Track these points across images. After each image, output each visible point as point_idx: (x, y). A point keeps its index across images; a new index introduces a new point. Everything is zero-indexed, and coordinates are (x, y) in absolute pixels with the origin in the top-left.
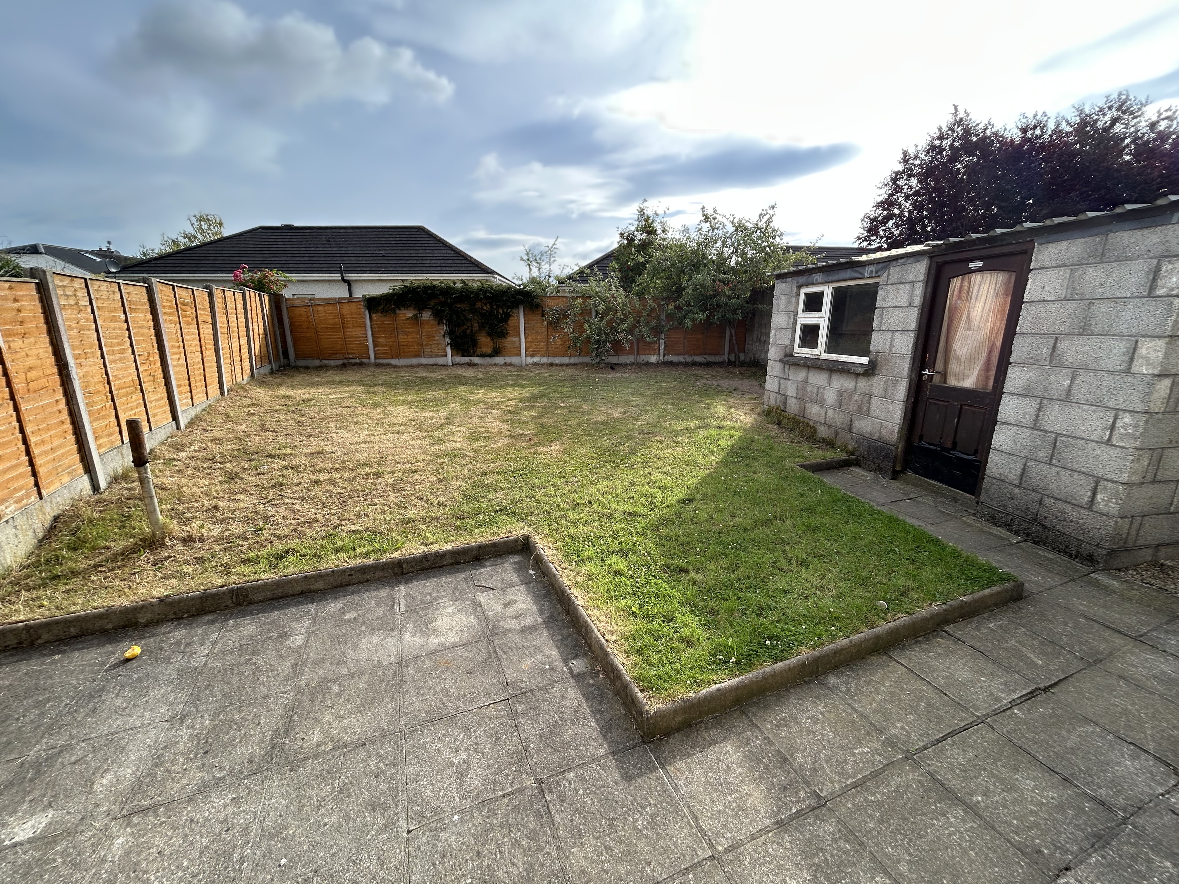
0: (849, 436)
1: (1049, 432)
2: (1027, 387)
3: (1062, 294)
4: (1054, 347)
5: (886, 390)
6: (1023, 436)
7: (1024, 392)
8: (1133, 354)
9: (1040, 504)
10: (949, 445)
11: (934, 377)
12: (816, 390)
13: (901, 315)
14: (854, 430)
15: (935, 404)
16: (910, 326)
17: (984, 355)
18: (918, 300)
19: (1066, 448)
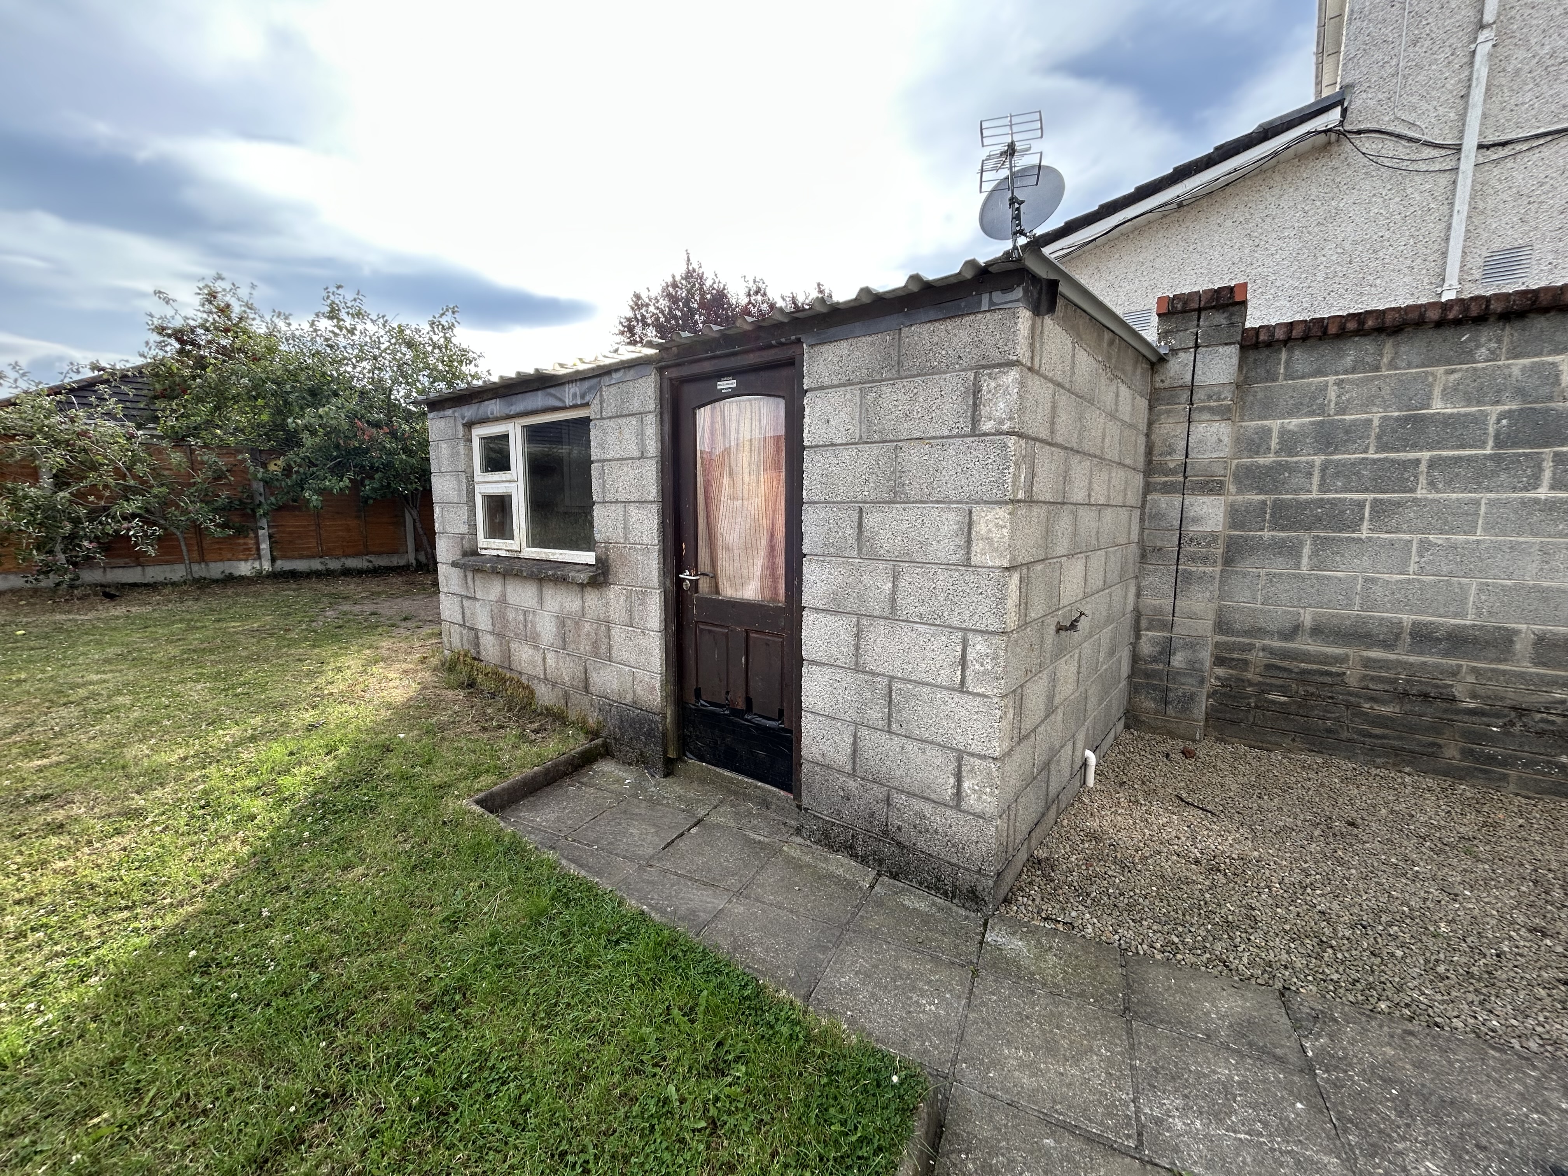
0: (586, 700)
1: (879, 675)
2: (835, 597)
3: (856, 431)
4: (860, 525)
5: (630, 612)
6: (844, 684)
7: (832, 606)
8: (970, 533)
9: (889, 805)
10: (741, 705)
11: (700, 582)
12: (521, 618)
13: (632, 473)
14: (592, 689)
15: (710, 631)
16: (649, 493)
17: (764, 541)
18: (653, 447)
19: (907, 702)
